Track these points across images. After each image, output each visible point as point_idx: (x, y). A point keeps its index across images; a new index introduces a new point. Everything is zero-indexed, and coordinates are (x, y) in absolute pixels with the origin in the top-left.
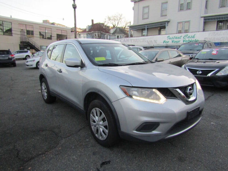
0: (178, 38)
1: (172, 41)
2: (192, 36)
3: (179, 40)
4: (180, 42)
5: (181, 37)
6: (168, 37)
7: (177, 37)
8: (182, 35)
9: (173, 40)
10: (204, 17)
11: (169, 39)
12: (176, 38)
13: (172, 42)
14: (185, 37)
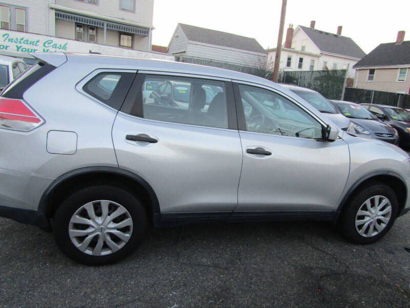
0: (32, 43)
1: (17, 46)
2: (60, 46)
3: (34, 47)
4: (36, 52)
5: (38, 41)
6: (6, 37)
7: (27, 40)
8: (40, 39)
9: (19, 45)
10: (56, 10)
11: (7, 40)
12: (27, 42)
13: (18, 50)
14: (46, 45)
